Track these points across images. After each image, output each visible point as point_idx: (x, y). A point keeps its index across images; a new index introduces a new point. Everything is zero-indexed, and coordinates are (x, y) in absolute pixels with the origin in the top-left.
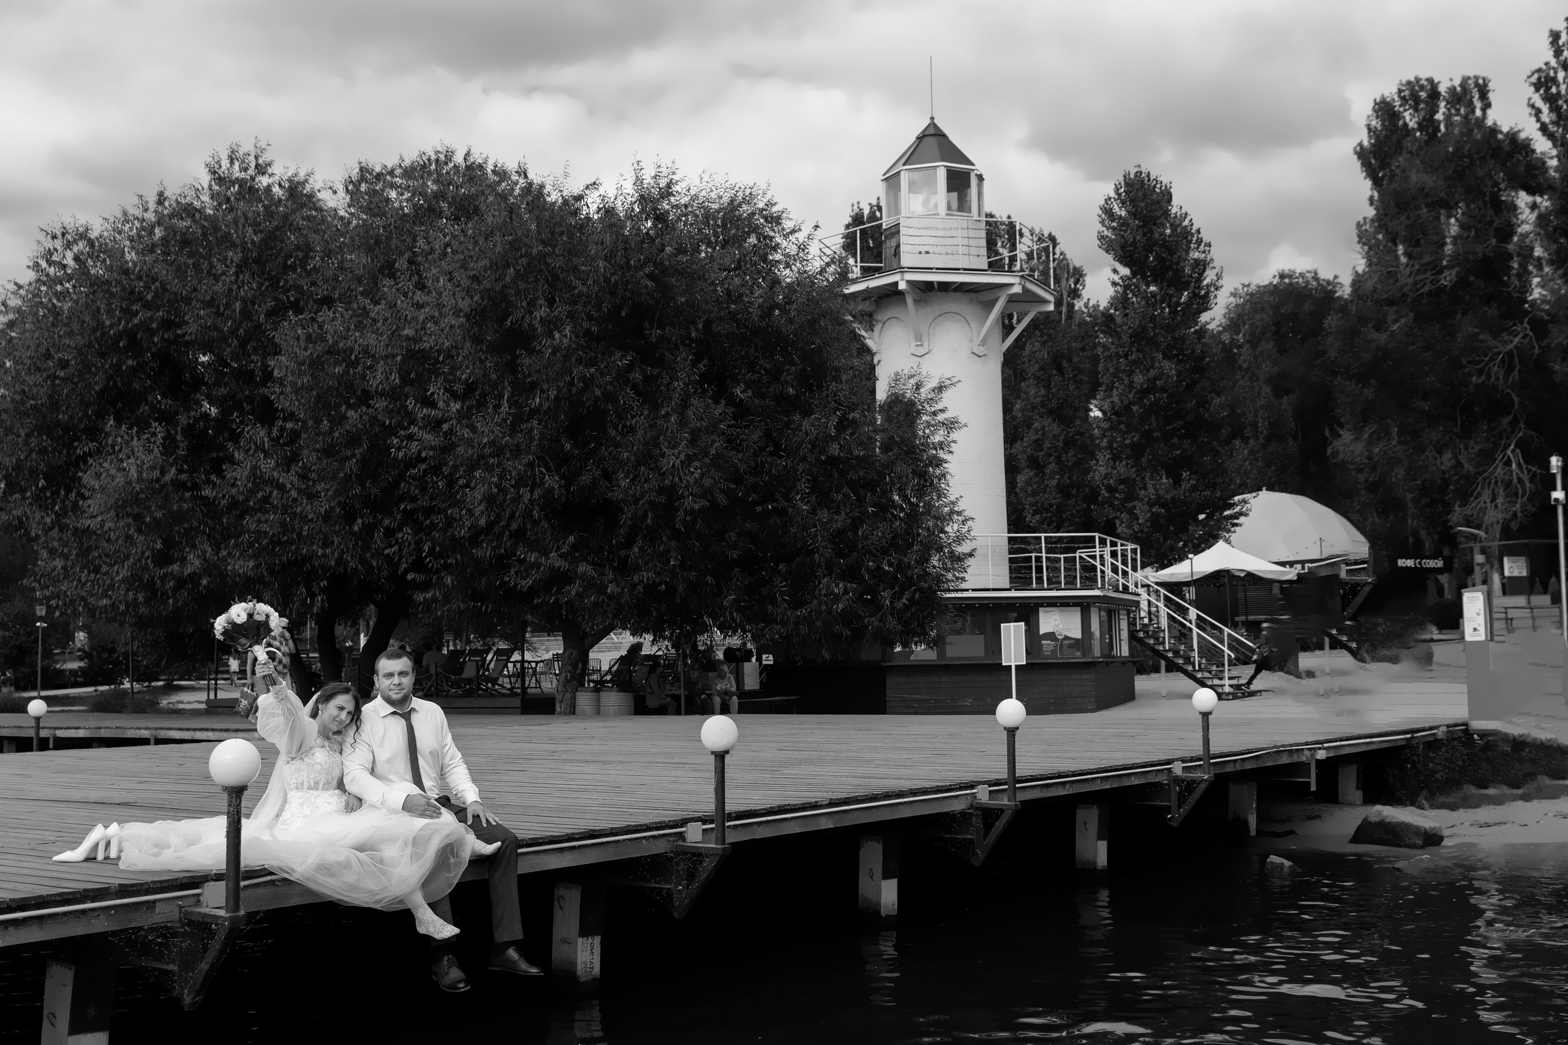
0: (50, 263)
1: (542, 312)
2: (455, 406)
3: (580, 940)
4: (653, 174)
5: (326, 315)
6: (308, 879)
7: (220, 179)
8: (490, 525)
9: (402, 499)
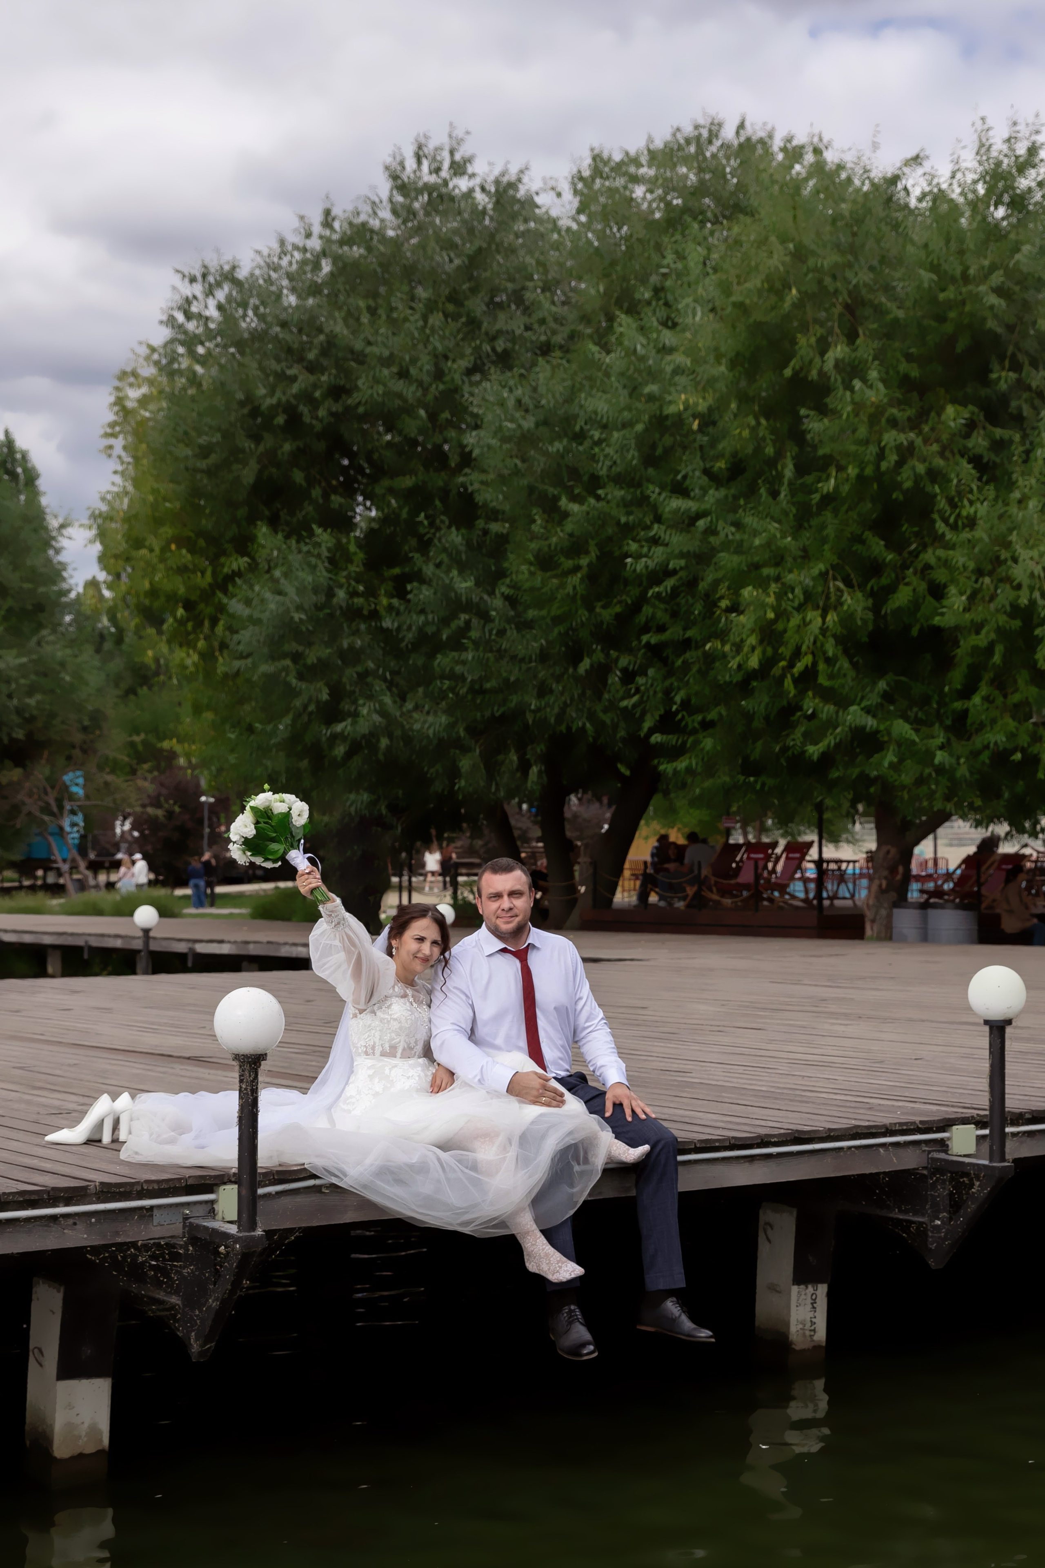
0: (188, 316)
1: (838, 351)
2: (714, 496)
3: (795, 1289)
4: (1006, 136)
5: (543, 371)
6: (365, 1186)
7: (401, 186)
8: (767, 664)
9: (646, 629)
